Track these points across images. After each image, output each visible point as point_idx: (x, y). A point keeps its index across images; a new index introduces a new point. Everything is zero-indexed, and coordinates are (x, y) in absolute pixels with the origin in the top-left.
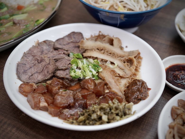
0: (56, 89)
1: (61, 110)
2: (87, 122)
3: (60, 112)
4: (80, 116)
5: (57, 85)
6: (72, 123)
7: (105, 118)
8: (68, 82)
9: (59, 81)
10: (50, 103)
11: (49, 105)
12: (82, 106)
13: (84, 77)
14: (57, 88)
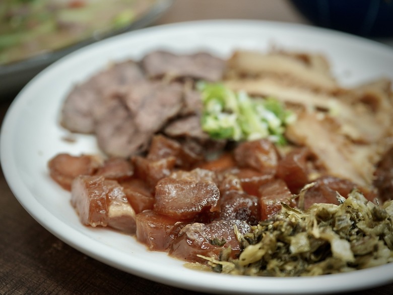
0: (161, 167)
1: (179, 225)
2: (274, 263)
3: (176, 235)
4: (243, 248)
5: (165, 155)
6: (219, 269)
7: (341, 248)
8: (198, 148)
9: (170, 147)
10: (141, 208)
11: (137, 212)
12: (247, 215)
13: (245, 134)
14: (164, 162)
